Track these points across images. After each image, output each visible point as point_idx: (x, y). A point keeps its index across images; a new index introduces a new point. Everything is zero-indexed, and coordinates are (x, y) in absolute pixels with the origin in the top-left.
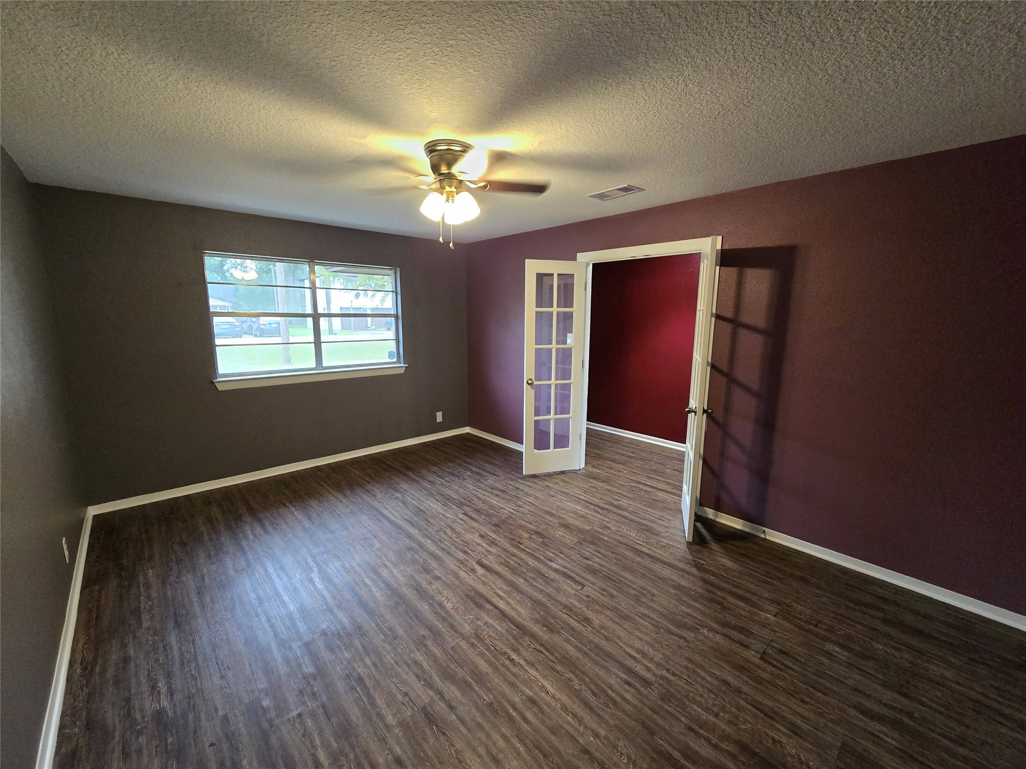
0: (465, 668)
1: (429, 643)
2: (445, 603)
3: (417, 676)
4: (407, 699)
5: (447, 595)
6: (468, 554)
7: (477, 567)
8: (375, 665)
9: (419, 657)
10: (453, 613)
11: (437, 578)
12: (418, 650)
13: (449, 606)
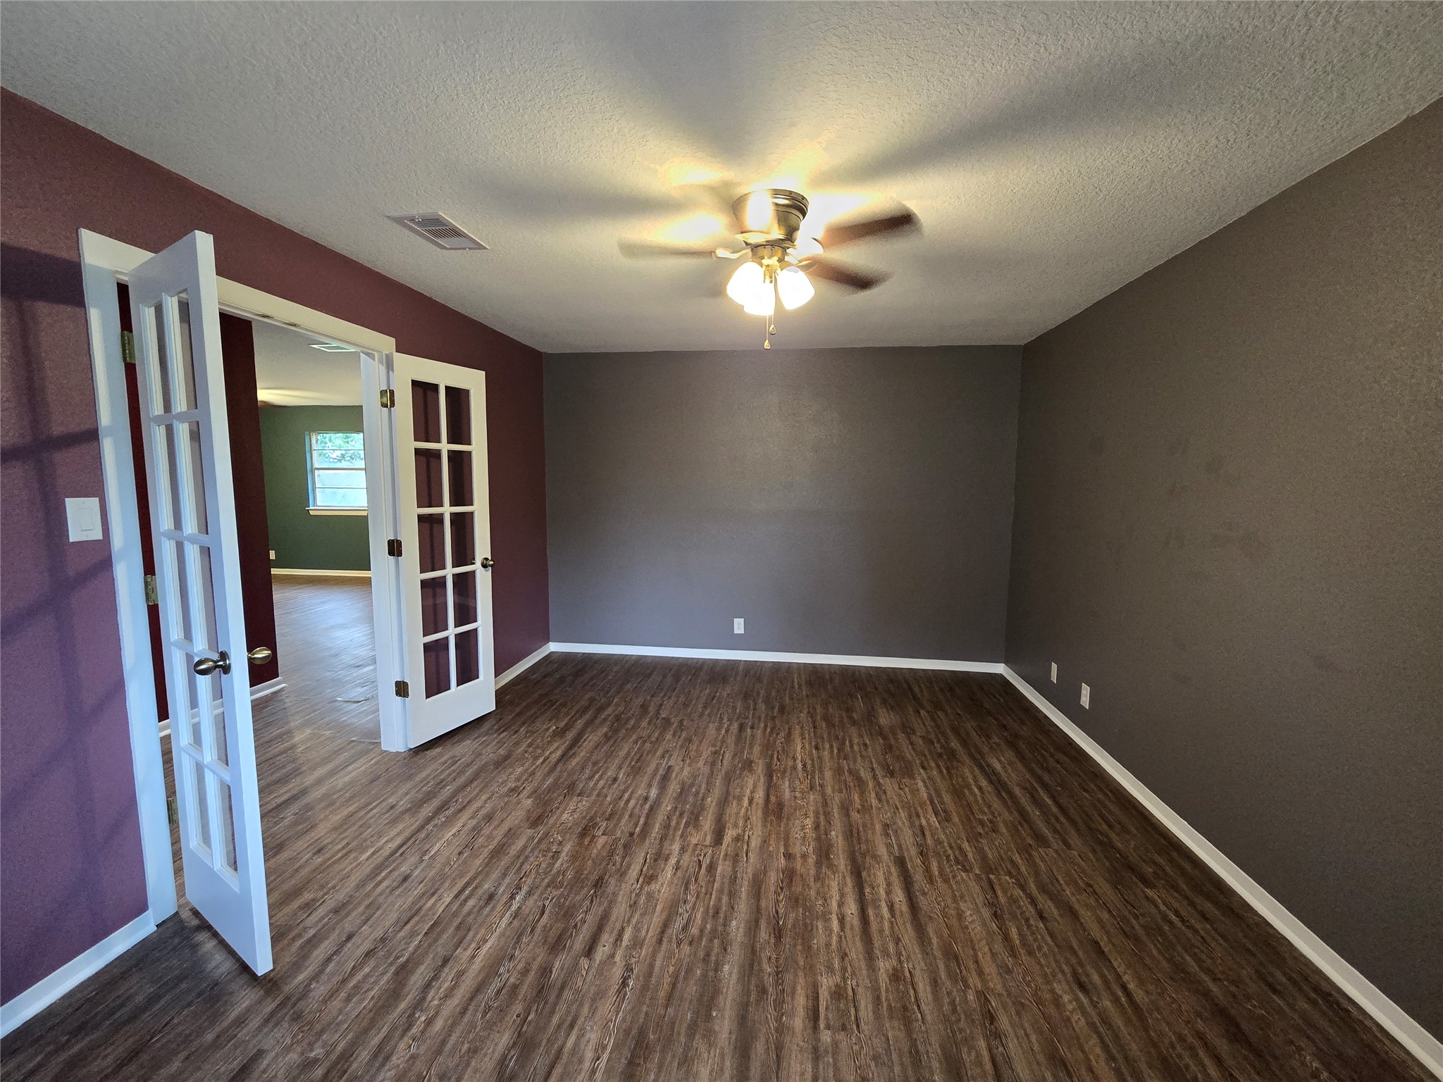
0: (843, 778)
1: (858, 805)
2: (810, 826)
3: (885, 792)
4: (901, 786)
5: (799, 832)
6: (711, 862)
7: (727, 839)
8: (918, 816)
9: (874, 802)
10: (811, 815)
11: (789, 856)
12: (872, 806)
13: (809, 822)
